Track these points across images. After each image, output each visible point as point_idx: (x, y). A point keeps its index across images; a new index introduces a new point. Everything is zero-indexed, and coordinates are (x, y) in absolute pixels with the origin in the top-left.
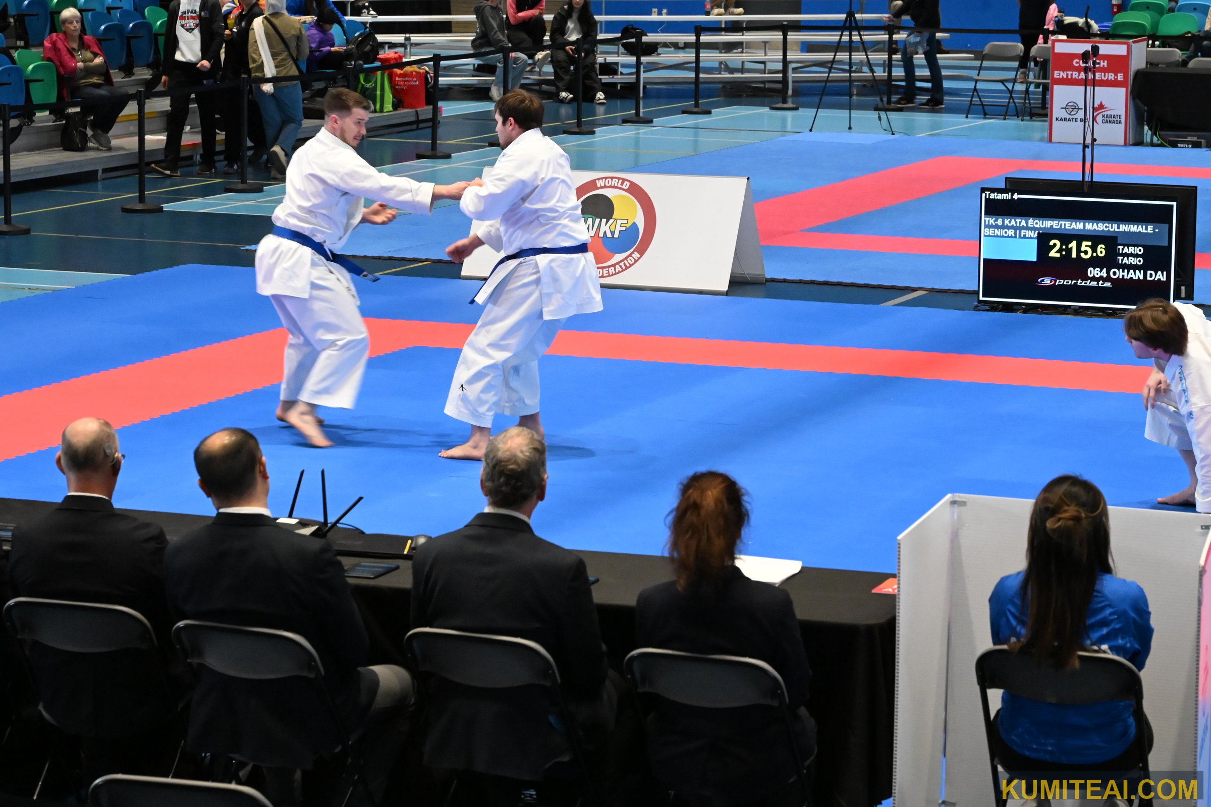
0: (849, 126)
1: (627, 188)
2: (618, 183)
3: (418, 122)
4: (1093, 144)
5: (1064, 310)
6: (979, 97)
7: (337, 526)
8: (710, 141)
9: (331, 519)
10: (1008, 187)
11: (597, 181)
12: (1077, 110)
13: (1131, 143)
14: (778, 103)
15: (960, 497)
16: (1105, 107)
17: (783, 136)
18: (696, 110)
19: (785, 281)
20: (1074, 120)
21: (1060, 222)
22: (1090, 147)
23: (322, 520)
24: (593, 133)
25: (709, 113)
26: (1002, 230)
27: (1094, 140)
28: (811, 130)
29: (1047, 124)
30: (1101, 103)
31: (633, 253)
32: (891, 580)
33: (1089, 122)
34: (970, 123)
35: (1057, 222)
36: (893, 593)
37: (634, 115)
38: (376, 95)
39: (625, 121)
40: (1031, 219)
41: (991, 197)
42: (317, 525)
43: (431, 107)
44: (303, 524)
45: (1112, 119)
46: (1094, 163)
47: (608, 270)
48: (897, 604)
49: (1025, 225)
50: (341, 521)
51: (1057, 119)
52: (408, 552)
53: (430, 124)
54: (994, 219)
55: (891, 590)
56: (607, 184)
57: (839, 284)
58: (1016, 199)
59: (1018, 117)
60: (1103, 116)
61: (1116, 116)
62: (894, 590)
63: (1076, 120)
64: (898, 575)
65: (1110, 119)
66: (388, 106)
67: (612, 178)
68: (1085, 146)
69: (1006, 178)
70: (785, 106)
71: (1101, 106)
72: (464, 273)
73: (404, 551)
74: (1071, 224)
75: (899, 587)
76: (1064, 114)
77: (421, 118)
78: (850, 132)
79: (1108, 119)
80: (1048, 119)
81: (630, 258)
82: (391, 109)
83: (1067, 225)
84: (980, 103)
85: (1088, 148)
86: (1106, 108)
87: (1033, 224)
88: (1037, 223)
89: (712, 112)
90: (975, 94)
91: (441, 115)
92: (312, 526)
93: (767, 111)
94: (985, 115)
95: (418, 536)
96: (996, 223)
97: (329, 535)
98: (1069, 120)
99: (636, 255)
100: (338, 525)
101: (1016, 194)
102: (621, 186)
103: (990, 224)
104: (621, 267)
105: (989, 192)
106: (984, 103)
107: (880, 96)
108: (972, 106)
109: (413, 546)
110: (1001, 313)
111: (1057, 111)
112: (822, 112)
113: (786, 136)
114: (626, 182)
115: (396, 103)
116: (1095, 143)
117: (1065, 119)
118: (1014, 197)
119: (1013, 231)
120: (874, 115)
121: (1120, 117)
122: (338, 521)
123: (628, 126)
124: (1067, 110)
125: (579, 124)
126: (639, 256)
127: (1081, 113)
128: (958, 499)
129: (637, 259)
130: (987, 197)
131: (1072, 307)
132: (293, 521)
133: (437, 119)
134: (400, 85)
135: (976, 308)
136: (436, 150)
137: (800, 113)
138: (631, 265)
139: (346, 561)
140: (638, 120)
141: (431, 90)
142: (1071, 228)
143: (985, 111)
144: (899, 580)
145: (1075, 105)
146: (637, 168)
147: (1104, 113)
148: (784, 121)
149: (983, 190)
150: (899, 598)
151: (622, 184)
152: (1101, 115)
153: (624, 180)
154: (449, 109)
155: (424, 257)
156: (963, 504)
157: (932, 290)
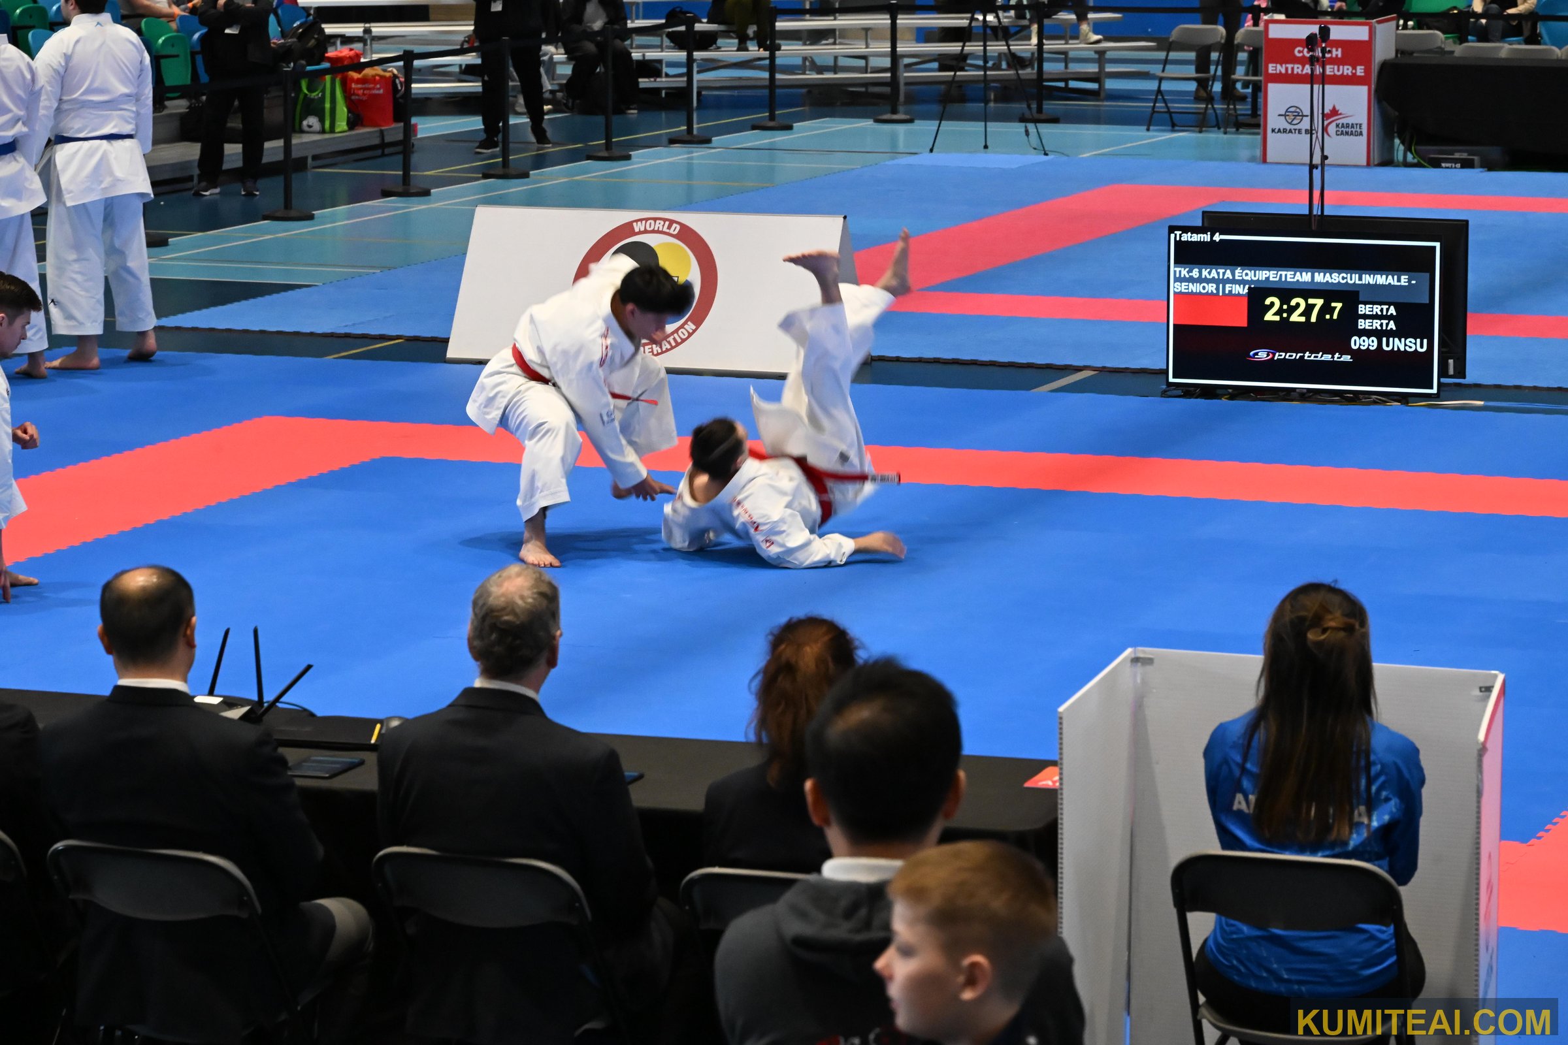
0: (984, 144)
1: (676, 232)
2: (663, 226)
3: (383, 145)
4: (1323, 164)
5: (1287, 395)
6: (1165, 101)
7: (277, 706)
8: (791, 167)
9: (269, 697)
10: (1206, 225)
11: (635, 224)
12: (1301, 117)
13: (1376, 163)
14: (886, 113)
15: (1144, 652)
16: (1339, 112)
17: (893, 159)
18: (771, 124)
19: (898, 359)
20: (1297, 131)
21: (1280, 273)
22: (1320, 168)
23: (255, 698)
24: (628, 158)
25: (790, 128)
26: (1198, 284)
27: (1324, 158)
28: (931, 150)
29: (1259, 138)
30: (1334, 108)
31: (685, 323)
32: (1050, 770)
33: (1317, 133)
34: (1153, 137)
35: (1275, 272)
36: (1054, 787)
37: (685, 133)
38: (323, 109)
39: (673, 141)
40: (1239, 268)
41: (1183, 239)
42: (249, 705)
43: (402, 124)
44: (229, 703)
45: (1350, 130)
46: (1325, 192)
47: (652, 348)
48: (1059, 801)
49: (1231, 278)
50: (282, 699)
51: (1273, 131)
52: (376, 741)
53: (399, 148)
54: (1187, 269)
55: (1050, 783)
56: (648, 228)
57: (974, 363)
58: (1217, 241)
59: (1219, 128)
60: (1337, 126)
61: (1355, 126)
62: (1054, 782)
63: (1300, 131)
64: (1059, 762)
65: (1347, 130)
66: (342, 125)
67: (655, 219)
68: (1312, 167)
69: (1204, 213)
70: (895, 117)
71: (1334, 112)
72: (450, 354)
73: (371, 739)
74: (1295, 275)
75: (1061, 779)
76: (1282, 124)
77: (388, 139)
78: (986, 153)
79: (1344, 130)
80: (1261, 131)
81: (682, 330)
82: (345, 128)
83: (1289, 276)
84: (1166, 110)
85: (1317, 168)
86: (1341, 114)
87: (1242, 276)
88: (1247, 274)
89: (795, 128)
90: (1160, 97)
91: (416, 135)
92: (242, 706)
93: (870, 125)
94: (1174, 126)
95: (390, 719)
96: (1190, 274)
97: (265, 718)
98: (1290, 131)
99: (690, 326)
100: (277, 704)
101: (1218, 234)
102: (668, 231)
103: (1182, 276)
104: (669, 343)
105: (1181, 232)
106: (1172, 110)
107: (1027, 102)
108: (1155, 115)
109: (383, 731)
110: (1199, 400)
111: (1274, 120)
112: (947, 126)
113: (897, 158)
114: (675, 225)
115: (352, 120)
116: (1327, 162)
117: (1285, 131)
118: (1214, 239)
119: (1215, 286)
120: (1019, 128)
121: (1360, 127)
122: (277, 699)
123: (677, 148)
124: (1287, 117)
125: (608, 146)
126: (694, 327)
127: (1307, 120)
128: (1141, 655)
129: (691, 331)
130: (1178, 239)
131: (1297, 390)
132: (215, 700)
133: (410, 141)
134: (358, 95)
135: (1164, 394)
136: (409, 185)
137: (916, 127)
138: (683, 341)
139: (291, 755)
140: (690, 139)
141: (400, 100)
142: (1295, 280)
143: (1173, 122)
144: (1061, 769)
145: (1298, 110)
146: (690, 204)
147: (1338, 122)
148: (894, 137)
149: (1172, 229)
150: (1062, 794)
151: (669, 228)
152: (1334, 124)
153: (672, 222)
154: (427, 127)
155: (394, 334)
156: (1148, 661)
157: (1103, 370)
